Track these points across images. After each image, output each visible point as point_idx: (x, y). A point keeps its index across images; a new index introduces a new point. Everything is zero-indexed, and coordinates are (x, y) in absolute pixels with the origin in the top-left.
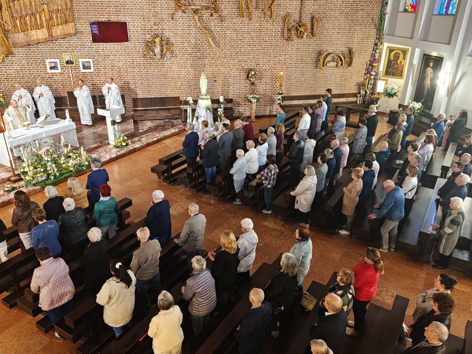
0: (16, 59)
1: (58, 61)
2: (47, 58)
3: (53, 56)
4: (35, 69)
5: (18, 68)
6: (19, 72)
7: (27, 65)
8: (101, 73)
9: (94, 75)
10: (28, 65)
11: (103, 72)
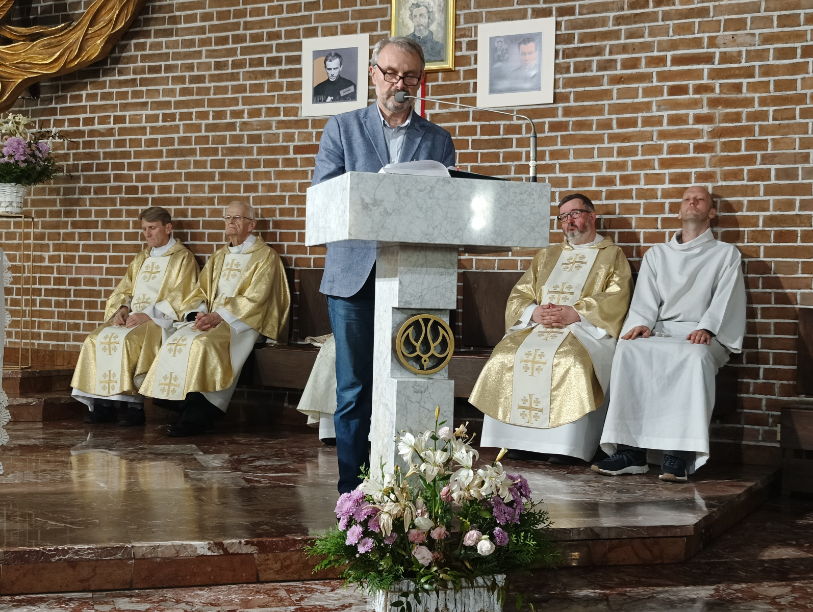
0: (175, 44)
1: (360, 41)
2: (311, 33)
3: (343, 16)
4: (246, 101)
5: (171, 92)
6: (172, 117)
7: (213, 78)
8: (599, 110)
9: (554, 127)
10: (219, 78)
11: (615, 109)
